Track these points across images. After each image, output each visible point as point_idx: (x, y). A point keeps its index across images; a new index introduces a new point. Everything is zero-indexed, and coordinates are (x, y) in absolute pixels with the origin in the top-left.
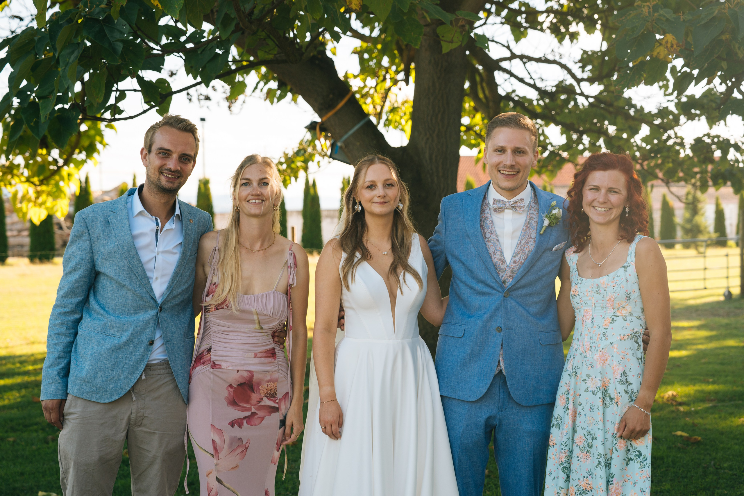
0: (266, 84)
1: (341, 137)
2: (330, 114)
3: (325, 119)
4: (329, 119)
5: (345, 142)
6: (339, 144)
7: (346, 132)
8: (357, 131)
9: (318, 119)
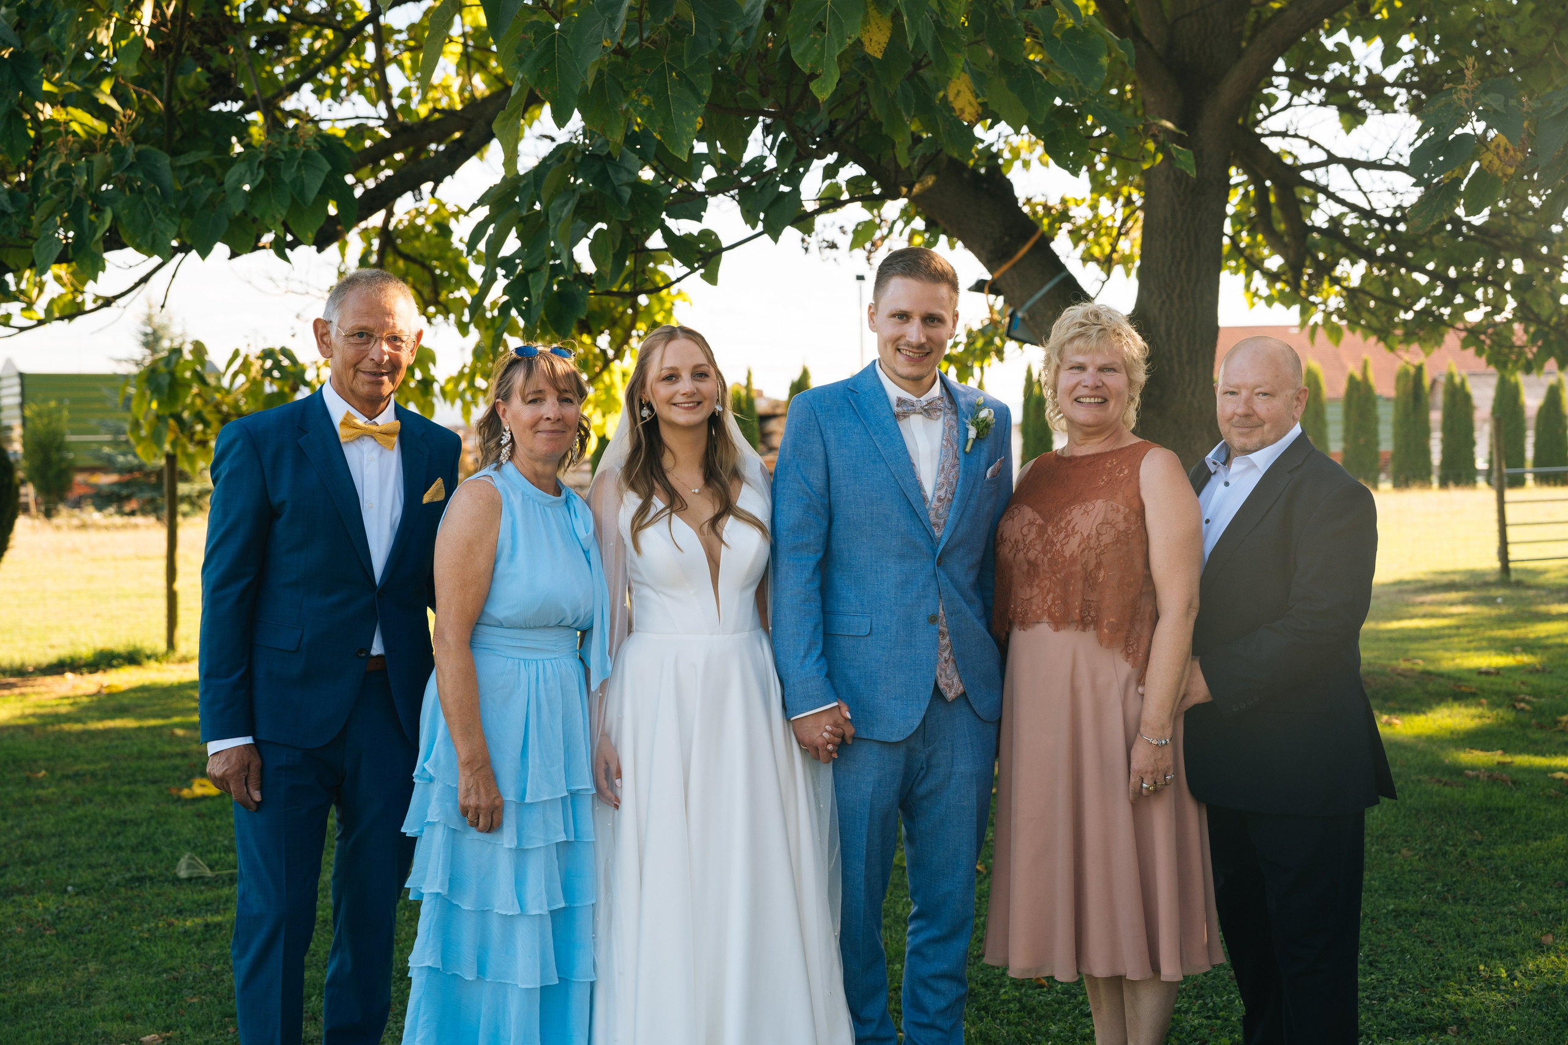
0: (907, 223)
1: (1023, 303)
2: (1005, 268)
3: (997, 275)
4: (1003, 275)
5: (1028, 311)
6: (1020, 315)
7: (1031, 296)
8: (1049, 292)
9: (988, 277)
